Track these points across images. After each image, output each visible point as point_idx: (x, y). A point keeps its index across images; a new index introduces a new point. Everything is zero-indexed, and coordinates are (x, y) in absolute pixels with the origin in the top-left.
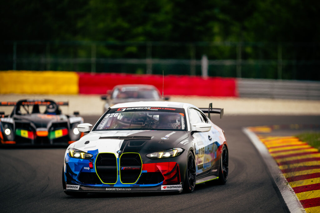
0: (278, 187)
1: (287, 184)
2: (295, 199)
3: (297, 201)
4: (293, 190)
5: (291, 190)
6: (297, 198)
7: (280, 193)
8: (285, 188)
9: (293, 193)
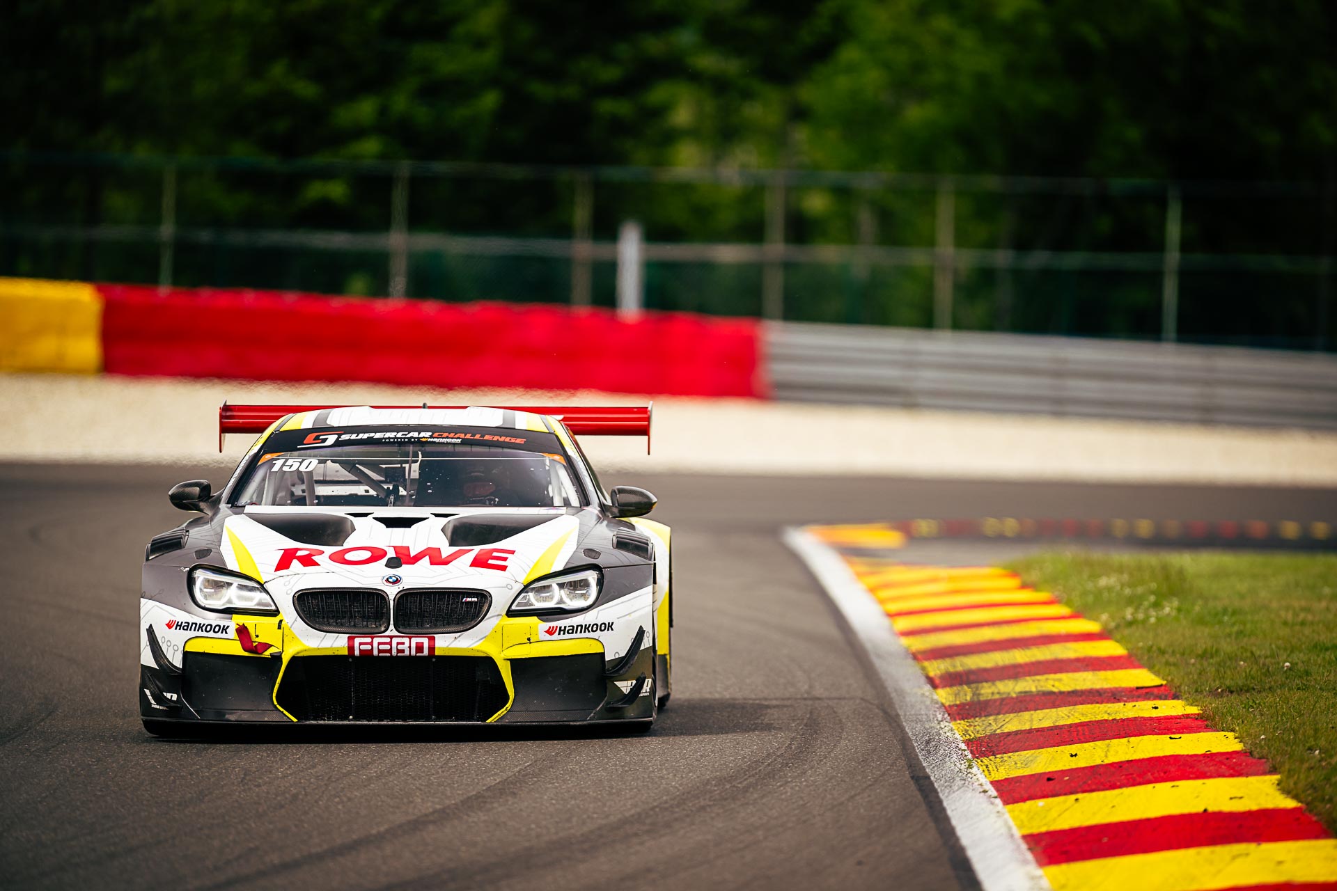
0: (932, 778)
1: (970, 767)
2: (1004, 830)
3: (1012, 836)
4: (993, 792)
5: (985, 792)
6: (1011, 823)
7: (941, 802)
8: (959, 782)
9: (992, 803)
